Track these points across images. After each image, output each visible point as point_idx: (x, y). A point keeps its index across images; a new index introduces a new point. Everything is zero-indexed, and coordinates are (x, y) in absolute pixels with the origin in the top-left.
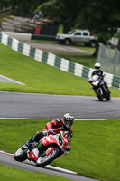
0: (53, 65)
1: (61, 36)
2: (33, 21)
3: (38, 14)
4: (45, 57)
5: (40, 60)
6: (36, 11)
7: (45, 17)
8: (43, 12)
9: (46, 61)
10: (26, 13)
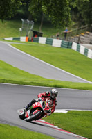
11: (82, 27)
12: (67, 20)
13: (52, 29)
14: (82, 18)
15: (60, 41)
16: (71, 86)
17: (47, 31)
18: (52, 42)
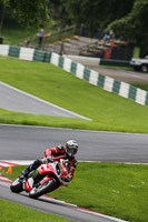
0: (126, 96)
1: (137, 61)
2: (102, 42)
3: (108, 33)
4: (116, 87)
5: (111, 91)
6: (106, 30)
7: (117, 37)
8: (114, 32)
9: (118, 92)
10: (94, 32)
11: (67, 27)
12: (43, 16)
13: (19, 32)
14: (67, 14)
15: (32, 51)
16: (50, 122)
17: (10, 35)
18: (18, 53)
